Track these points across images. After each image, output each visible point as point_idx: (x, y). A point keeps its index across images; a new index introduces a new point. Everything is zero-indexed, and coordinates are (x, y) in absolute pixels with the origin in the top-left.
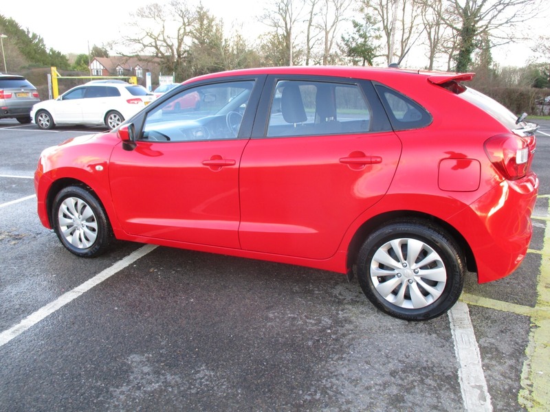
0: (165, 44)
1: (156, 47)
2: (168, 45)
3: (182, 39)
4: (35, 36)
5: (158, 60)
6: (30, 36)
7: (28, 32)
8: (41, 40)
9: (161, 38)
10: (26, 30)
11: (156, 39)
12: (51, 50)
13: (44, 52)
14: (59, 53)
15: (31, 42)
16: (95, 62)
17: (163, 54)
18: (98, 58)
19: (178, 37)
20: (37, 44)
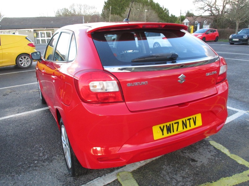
0: (215, 9)
1: (211, 11)
2: (217, 10)
3: (225, 6)
4: (165, 9)
5: (211, 17)
6: (164, 9)
7: (163, 8)
8: (168, 11)
9: (214, 6)
10: (162, 7)
11: (211, 7)
12: (172, 15)
13: (168, 15)
14: (174, 16)
15: (164, 12)
16: (186, 19)
17: (214, 14)
18: (188, 18)
19: (223, 4)
20: (166, 13)
